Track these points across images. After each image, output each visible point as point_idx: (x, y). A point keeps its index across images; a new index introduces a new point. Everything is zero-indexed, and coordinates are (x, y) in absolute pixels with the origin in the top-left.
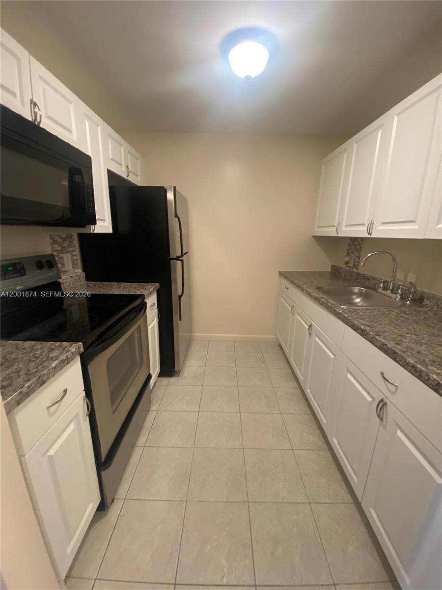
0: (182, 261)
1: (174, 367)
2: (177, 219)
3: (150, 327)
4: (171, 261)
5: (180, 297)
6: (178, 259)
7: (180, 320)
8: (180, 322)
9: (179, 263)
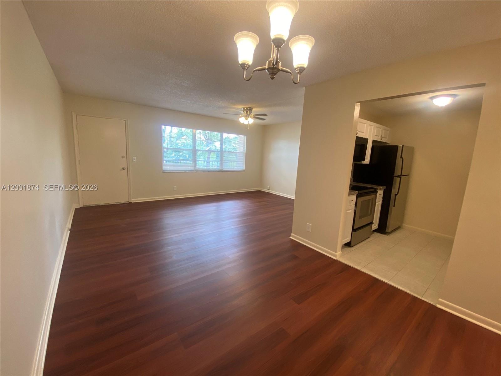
0: (401, 178)
1: (386, 230)
2: (401, 159)
3: (377, 204)
4: (394, 177)
5: (396, 195)
6: (398, 176)
7: (394, 206)
8: (393, 208)
9: (399, 179)
